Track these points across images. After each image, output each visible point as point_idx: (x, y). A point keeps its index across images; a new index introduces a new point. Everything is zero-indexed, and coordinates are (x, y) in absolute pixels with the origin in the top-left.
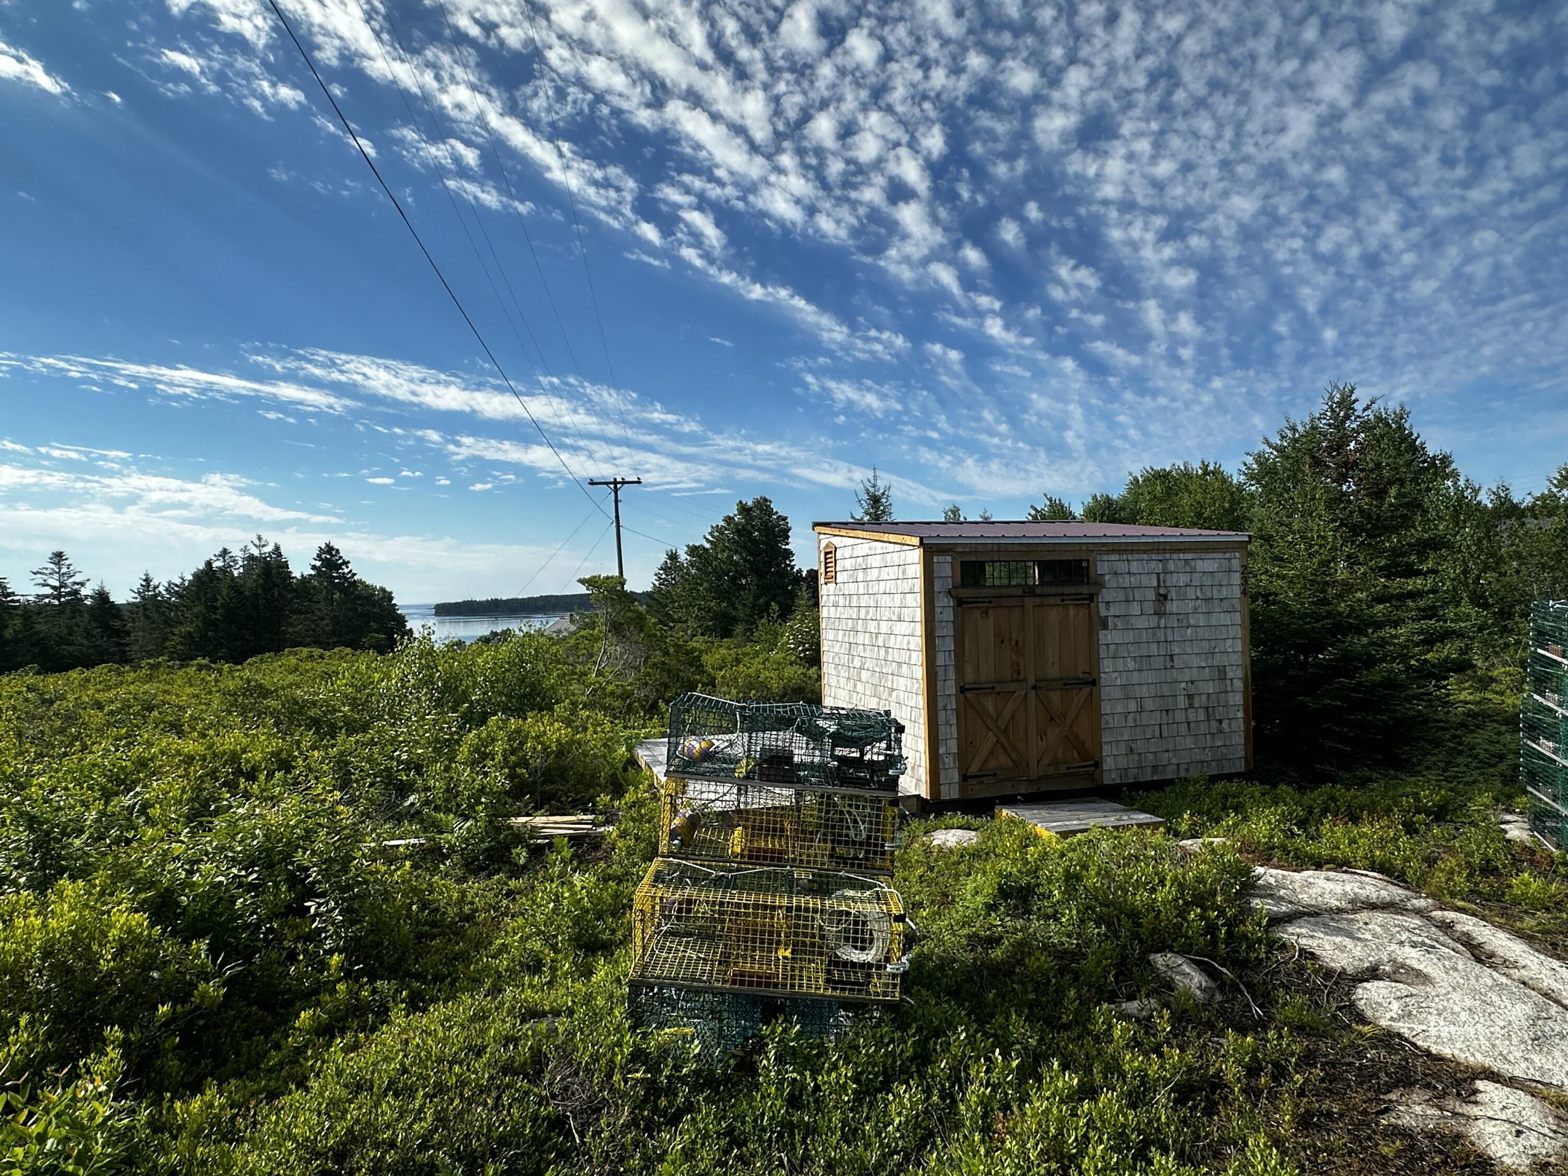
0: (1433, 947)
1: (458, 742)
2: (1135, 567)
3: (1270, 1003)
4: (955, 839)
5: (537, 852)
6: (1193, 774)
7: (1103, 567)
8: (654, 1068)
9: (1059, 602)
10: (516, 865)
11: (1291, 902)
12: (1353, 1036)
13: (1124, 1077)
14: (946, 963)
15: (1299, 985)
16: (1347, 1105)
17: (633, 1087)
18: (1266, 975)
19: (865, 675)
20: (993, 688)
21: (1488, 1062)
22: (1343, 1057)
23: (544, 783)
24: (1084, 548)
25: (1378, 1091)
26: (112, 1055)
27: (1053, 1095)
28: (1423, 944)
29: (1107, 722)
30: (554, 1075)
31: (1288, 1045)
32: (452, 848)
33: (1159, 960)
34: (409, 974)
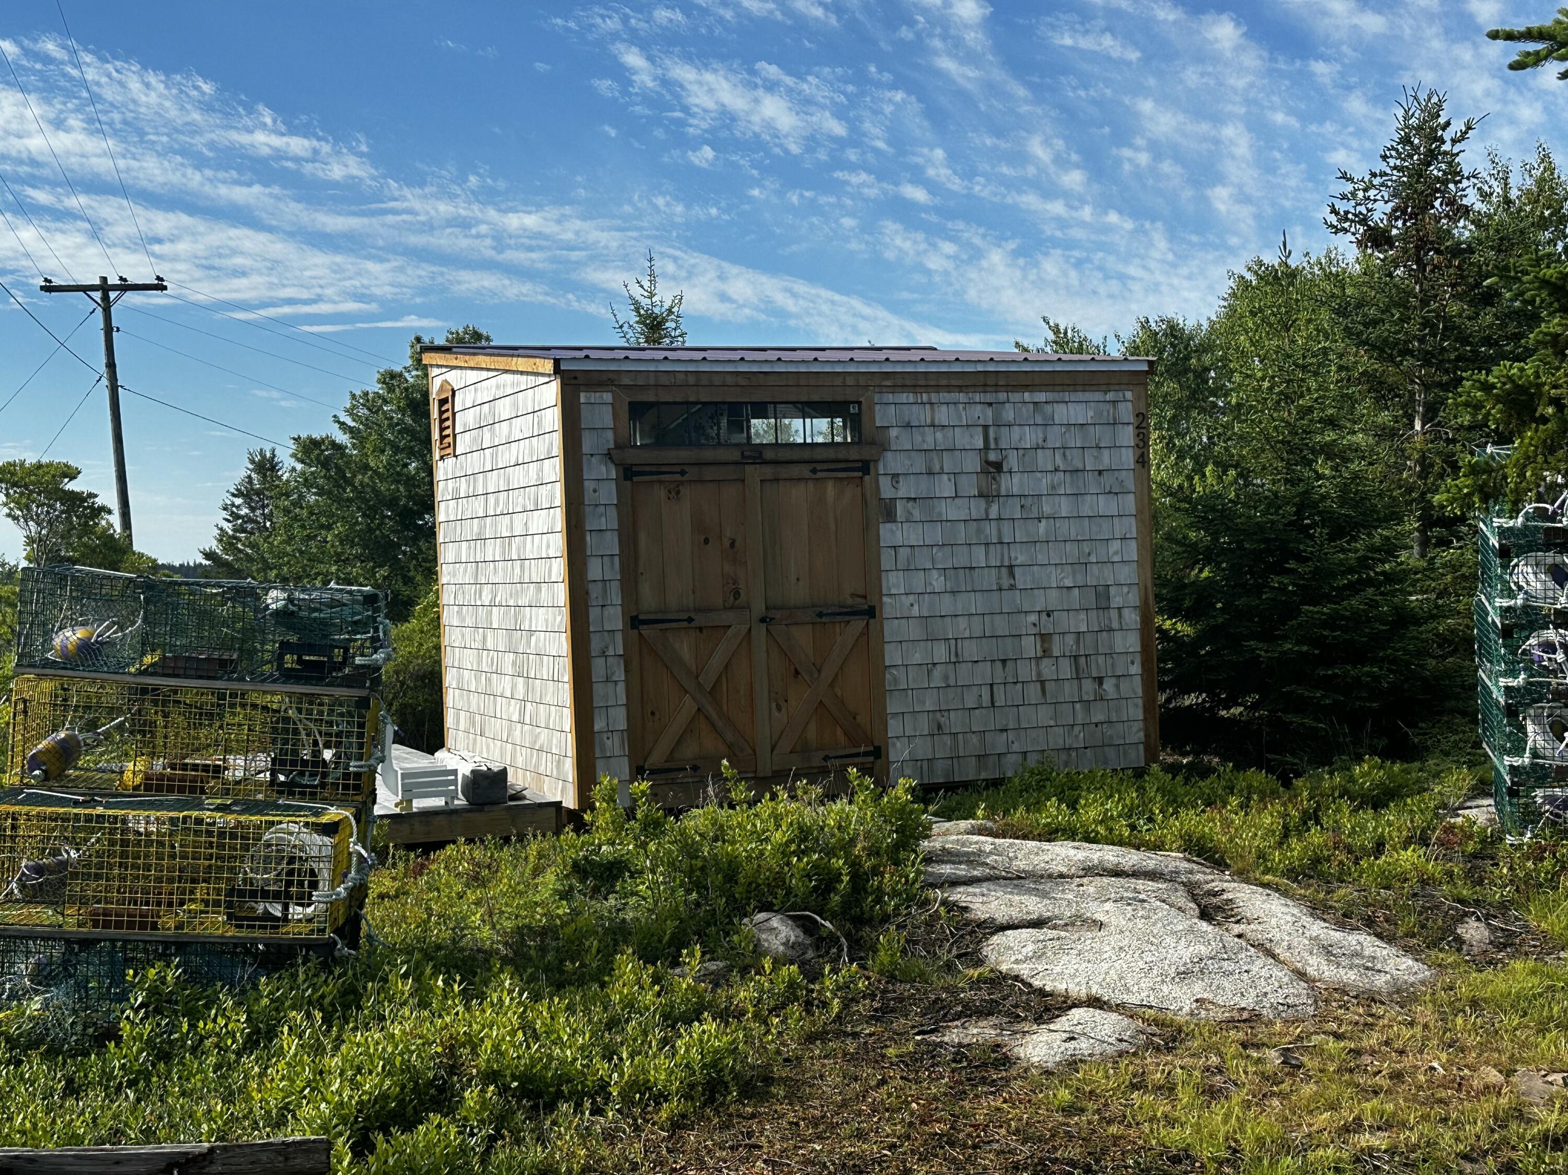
0: (1143, 901)
2: (943, 415)
7: (886, 413)
9: (808, 474)
11: (993, 868)
20: (690, 620)
21: (1102, 992)
24: (850, 381)
28: (1132, 899)
29: (896, 680)
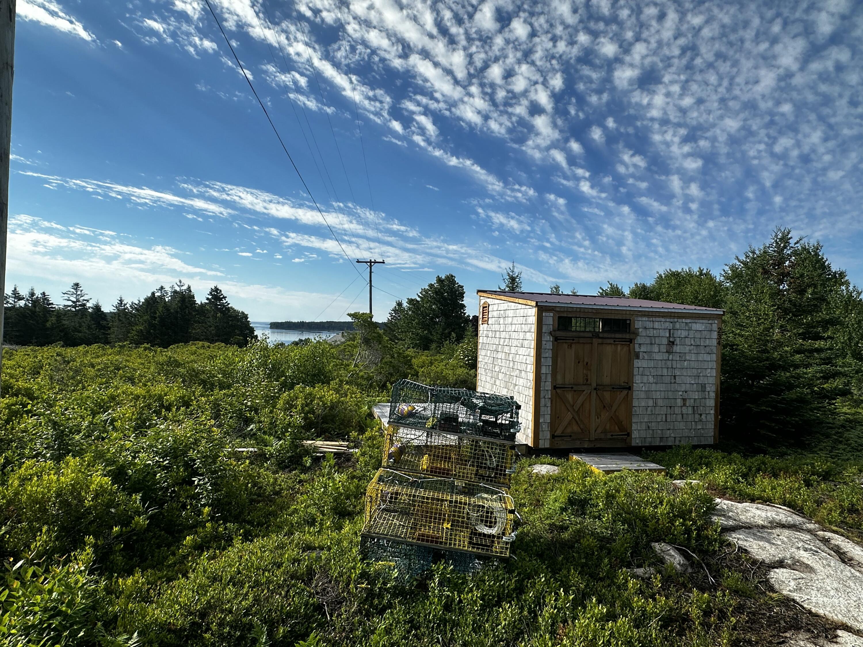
0: (817, 552)
1: (278, 398)
2: (656, 325)
3: (719, 576)
4: (545, 470)
5: (317, 460)
6: (683, 443)
7: (639, 324)
8: (372, 582)
9: (612, 342)
10: (305, 466)
11: (735, 520)
12: (766, 599)
13: (633, 610)
14: (537, 538)
15: (737, 567)
16: (760, 637)
17: (360, 592)
18: (718, 560)
19: (501, 376)
20: (572, 388)
21: (845, 620)
22: (760, 610)
23: (323, 423)
24: (628, 313)
25: (779, 631)
26: (88, 551)
27: (592, 617)
28: (811, 550)
29: (636, 411)
30: (318, 582)
31: (728, 600)
32: (271, 455)
33: (657, 546)
34: (244, 521)
